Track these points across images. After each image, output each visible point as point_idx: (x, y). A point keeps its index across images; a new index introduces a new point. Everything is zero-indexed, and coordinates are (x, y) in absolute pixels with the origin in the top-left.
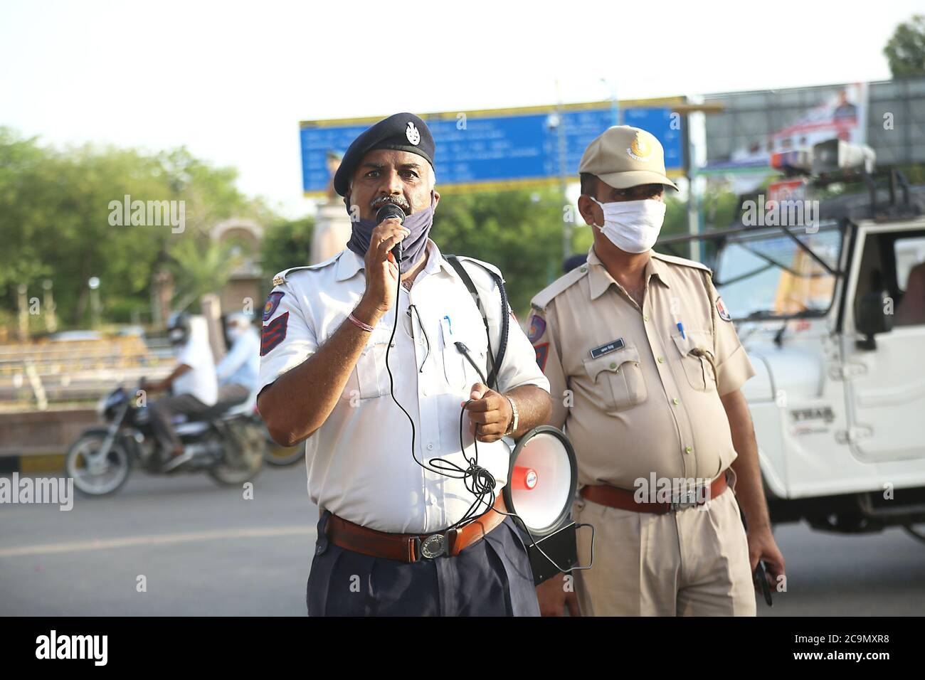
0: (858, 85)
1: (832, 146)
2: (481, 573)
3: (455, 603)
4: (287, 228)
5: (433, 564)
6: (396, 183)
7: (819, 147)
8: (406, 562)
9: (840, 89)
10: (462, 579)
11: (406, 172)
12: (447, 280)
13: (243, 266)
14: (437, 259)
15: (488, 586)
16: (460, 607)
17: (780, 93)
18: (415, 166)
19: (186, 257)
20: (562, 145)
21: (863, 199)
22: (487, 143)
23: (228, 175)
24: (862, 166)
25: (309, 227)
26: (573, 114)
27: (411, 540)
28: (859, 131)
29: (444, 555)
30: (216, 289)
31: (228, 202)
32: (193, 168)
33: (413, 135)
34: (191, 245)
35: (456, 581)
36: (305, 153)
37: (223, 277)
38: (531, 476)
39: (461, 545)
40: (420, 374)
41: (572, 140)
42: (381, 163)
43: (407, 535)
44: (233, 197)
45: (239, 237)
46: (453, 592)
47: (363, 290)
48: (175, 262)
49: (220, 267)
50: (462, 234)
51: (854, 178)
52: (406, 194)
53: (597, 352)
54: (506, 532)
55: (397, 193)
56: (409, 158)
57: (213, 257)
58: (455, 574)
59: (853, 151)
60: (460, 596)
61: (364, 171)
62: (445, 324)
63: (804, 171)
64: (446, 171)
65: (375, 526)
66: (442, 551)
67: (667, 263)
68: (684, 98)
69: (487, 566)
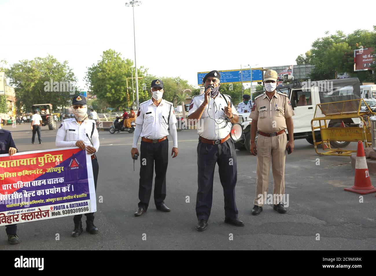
0: (292, 66)
1: (287, 76)
2: (225, 147)
3: (221, 151)
4: (196, 90)
5: (217, 145)
6: (212, 83)
7: (285, 76)
8: (213, 145)
9: (289, 66)
10: (222, 147)
11: (214, 81)
12: (221, 98)
13: (188, 97)
14: (219, 94)
15: (227, 149)
16: (222, 152)
17: (278, 67)
18: (216, 80)
19: (179, 95)
20: (242, 76)
21: (292, 85)
22: (229, 76)
23: (186, 82)
24: (292, 79)
25: (199, 90)
26: (244, 71)
27: (213, 141)
28: (292, 74)
29: (219, 144)
30: (184, 101)
31: (186, 86)
32: (180, 80)
33: (216, 74)
34: (180, 93)
35: (221, 148)
36: (198, 78)
37: (185, 99)
38: (235, 131)
39: (222, 142)
40: (215, 114)
41: (243, 75)
42: (209, 79)
43: (213, 140)
44: (187, 85)
45: (188, 92)
46: (221, 150)
47: (204, 100)
48: (177, 96)
49: (185, 97)
50: (225, 91)
51: (290, 81)
52: (213, 84)
53: (261, 108)
54: (230, 140)
55: (212, 84)
56: (214, 78)
57: (183, 95)
58: (221, 147)
59: (291, 77)
60: (222, 150)
61: (207, 80)
62: (220, 105)
63: (282, 80)
64: (222, 80)
65: (208, 139)
66: (219, 143)
67: (280, 94)
68: (262, 68)
69: (226, 146)
